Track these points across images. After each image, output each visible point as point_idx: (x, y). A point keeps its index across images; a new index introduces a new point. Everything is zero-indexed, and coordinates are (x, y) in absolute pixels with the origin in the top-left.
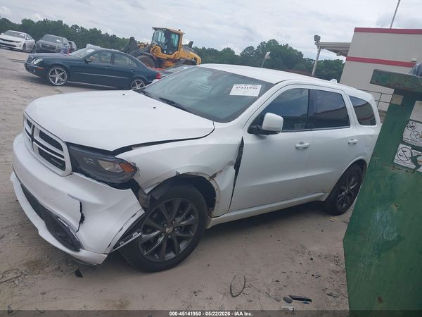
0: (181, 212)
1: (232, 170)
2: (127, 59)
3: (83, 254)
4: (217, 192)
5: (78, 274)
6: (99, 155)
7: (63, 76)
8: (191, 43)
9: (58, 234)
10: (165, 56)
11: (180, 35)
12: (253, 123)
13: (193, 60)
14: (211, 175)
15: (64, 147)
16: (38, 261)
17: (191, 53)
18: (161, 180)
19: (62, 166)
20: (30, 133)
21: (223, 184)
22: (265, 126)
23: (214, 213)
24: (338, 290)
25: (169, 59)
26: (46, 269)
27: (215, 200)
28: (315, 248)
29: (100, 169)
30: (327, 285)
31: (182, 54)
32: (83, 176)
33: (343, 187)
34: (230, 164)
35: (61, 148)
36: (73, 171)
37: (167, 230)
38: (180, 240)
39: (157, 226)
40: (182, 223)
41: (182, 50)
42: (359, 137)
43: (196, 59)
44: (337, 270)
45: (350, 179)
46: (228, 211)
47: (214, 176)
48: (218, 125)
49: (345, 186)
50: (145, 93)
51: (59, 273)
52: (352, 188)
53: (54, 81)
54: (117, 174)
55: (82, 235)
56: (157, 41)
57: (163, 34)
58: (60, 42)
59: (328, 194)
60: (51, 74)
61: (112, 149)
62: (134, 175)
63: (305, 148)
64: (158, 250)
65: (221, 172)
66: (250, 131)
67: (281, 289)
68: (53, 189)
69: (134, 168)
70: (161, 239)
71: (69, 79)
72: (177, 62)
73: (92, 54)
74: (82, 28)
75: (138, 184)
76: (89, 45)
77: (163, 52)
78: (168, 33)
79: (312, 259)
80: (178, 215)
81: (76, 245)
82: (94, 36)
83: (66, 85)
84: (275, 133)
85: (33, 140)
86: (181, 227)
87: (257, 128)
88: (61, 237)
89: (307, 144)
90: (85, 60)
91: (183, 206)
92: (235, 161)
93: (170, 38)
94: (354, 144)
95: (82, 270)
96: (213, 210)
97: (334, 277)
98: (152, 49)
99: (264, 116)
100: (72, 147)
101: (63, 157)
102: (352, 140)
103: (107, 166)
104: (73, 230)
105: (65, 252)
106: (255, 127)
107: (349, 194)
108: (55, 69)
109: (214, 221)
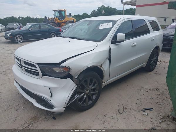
0: (90, 83)
1: (108, 61)
2: (46, 25)
3: (55, 110)
4: (104, 72)
5: (54, 118)
6: (53, 66)
7: (21, 39)
8: (70, 14)
9: (42, 104)
10: (60, 21)
11: (65, 11)
12: (113, 39)
13: (72, 20)
14: (100, 65)
15: (37, 66)
16: (36, 116)
17: (71, 18)
18: (81, 71)
19: (38, 74)
20: (20, 63)
21: (105, 68)
22: (118, 39)
23: (104, 81)
24: (163, 102)
25: (62, 22)
26: (40, 119)
27: (103, 75)
28: (147, 87)
29: (54, 72)
30: (157, 101)
31: (67, 19)
32: (48, 77)
33: (152, 59)
34: (107, 59)
35: (35, 67)
36: (43, 75)
37: (87, 92)
38: (93, 95)
39: (83, 91)
40: (92, 88)
41: (67, 17)
42: (155, 36)
43: (73, 20)
44: (159, 94)
45: (154, 55)
46: (109, 79)
47: (102, 65)
48: (99, 43)
49: (152, 58)
50: (62, 37)
51: (46, 120)
52: (155, 59)
53: (18, 41)
54: (62, 73)
55: (53, 102)
56: (56, 16)
57: (58, 12)
58: (16, 25)
59: (146, 63)
60: (16, 39)
61: (58, 62)
62: (69, 72)
63: (135, 46)
64: (85, 101)
65: (104, 63)
66: (112, 43)
67: (139, 107)
68: (36, 85)
69: (69, 69)
70: (85, 97)
71: (24, 39)
72: (66, 23)
73: (31, 27)
74: (22, 18)
75: (71, 75)
76: (27, 24)
77: (59, 20)
78: (60, 11)
79: (147, 92)
80: (90, 85)
81: (52, 107)
82: (28, 20)
83: (23, 42)
84: (122, 41)
85: (22, 66)
86: (92, 90)
87: (115, 41)
88: (44, 104)
89: (135, 44)
90: (29, 30)
91: (91, 81)
92: (108, 57)
93: (61, 13)
94: (154, 40)
95: (55, 116)
96: (103, 80)
97: (159, 97)
98: (54, 20)
99: (117, 35)
100: (40, 65)
101: (37, 70)
102: (152, 38)
103: (57, 70)
104: (48, 100)
105: (46, 110)
106: (114, 40)
107: (154, 62)
108: (17, 36)
109: (104, 84)
